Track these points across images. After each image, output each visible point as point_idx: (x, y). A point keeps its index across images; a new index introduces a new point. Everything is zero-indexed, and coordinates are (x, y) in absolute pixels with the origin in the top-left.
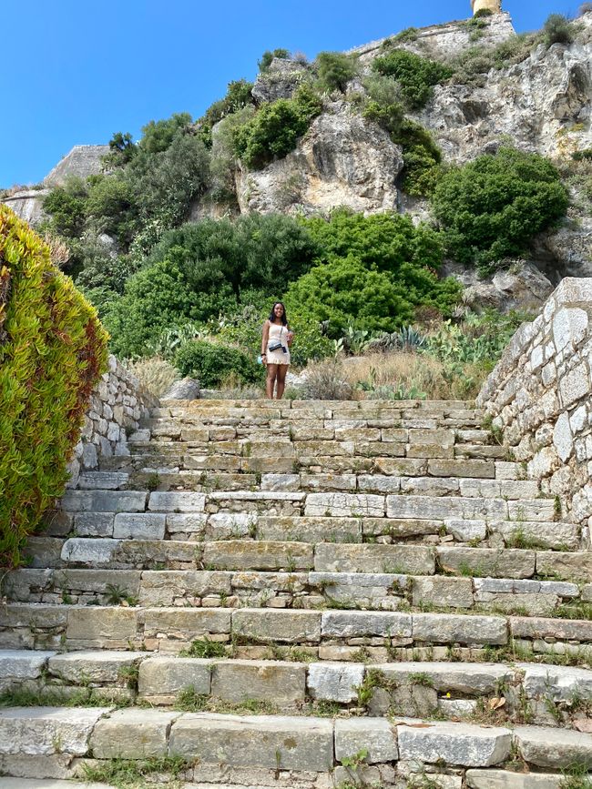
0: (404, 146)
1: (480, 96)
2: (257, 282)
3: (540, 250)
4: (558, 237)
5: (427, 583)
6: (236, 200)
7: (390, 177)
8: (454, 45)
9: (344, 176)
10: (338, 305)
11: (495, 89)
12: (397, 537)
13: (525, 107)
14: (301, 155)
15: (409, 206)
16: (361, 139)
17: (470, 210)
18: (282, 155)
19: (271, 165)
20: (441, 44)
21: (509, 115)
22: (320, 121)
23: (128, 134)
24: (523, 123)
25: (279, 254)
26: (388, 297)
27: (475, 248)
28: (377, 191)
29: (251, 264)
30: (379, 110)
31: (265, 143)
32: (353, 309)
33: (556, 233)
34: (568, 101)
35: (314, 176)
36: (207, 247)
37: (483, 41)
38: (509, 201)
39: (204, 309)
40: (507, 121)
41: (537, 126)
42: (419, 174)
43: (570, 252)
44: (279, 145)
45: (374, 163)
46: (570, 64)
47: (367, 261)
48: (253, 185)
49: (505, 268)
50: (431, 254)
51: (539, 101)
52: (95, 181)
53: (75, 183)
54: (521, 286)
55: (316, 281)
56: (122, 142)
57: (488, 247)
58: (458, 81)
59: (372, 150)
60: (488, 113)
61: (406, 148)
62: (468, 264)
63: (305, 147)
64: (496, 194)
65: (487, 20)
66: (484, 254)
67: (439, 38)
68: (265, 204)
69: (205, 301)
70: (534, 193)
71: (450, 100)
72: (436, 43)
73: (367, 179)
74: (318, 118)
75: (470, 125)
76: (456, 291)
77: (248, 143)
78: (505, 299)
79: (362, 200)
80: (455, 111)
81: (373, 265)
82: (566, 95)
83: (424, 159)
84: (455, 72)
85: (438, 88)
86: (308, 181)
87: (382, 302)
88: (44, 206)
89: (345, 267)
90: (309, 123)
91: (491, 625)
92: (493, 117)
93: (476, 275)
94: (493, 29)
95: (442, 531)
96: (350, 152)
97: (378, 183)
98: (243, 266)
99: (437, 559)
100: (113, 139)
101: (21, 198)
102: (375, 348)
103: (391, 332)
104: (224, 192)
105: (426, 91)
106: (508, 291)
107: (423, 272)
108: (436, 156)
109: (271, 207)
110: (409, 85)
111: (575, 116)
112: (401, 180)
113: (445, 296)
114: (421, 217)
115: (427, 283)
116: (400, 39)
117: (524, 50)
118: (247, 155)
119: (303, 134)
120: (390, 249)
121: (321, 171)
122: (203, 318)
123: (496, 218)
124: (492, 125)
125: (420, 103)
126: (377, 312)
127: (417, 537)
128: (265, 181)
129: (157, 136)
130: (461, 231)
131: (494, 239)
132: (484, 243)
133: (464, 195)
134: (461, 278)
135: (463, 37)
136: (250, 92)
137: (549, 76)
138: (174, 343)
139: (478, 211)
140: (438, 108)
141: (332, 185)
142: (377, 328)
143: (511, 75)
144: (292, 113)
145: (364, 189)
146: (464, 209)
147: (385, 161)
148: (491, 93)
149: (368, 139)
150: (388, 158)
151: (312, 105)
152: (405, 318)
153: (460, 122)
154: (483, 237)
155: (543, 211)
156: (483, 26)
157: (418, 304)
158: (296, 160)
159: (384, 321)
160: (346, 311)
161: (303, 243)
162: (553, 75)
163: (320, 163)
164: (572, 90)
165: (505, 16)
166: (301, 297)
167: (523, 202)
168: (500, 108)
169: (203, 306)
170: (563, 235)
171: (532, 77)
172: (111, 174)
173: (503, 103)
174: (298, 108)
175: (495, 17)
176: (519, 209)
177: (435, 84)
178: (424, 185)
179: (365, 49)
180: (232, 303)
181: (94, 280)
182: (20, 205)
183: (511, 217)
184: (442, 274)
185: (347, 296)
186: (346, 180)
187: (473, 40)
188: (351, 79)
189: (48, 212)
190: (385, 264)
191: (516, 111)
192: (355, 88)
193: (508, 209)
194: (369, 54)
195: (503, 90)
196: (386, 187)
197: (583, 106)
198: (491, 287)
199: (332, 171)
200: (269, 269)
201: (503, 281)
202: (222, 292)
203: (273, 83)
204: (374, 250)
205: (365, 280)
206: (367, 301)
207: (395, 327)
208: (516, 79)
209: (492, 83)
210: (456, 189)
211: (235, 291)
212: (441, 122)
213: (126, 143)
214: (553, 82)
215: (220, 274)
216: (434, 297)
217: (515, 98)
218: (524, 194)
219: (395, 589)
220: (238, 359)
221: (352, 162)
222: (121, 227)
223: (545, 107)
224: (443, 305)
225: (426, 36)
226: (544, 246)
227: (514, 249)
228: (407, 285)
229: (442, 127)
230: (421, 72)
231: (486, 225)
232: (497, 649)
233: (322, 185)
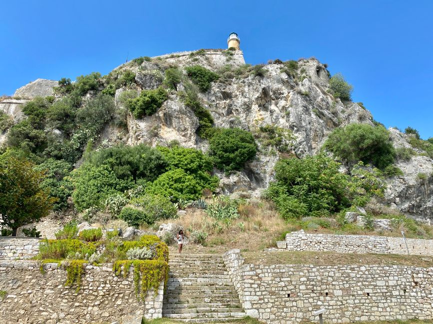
0: (200, 118)
1: (229, 89)
2: (143, 175)
3: (247, 167)
4: (253, 164)
5: (215, 291)
6: (127, 127)
7: (194, 130)
8: (220, 61)
9: (176, 127)
10: (176, 189)
11: (235, 86)
12: (211, 285)
13: (246, 98)
14: (158, 116)
15: (201, 142)
16: (183, 114)
17: (223, 151)
18: (150, 115)
19: (145, 118)
20: (214, 60)
21: (240, 99)
22: (167, 103)
23: (69, 79)
24: (245, 104)
25: (152, 165)
26: (194, 186)
27: (224, 165)
28: (189, 135)
29: (141, 168)
30: (191, 103)
31: (144, 110)
32: (181, 191)
33: (252, 162)
34: (261, 100)
35: (163, 125)
36: (123, 160)
37: (231, 62)
38: (237, 150)
39: (122, 187)
40: (238, 101)
41: (250, 106)
42: (205, 130)
43: (256, 169)
44: (150, 111)
45: (188, 124)
46: (263, 86)
47: (186, 170)
48: (138, 126)
49: (235, 174)
50: (209, 167)
51: (251, 96)
52: (51, 101)
53: (39, 100)
54: (239, 181)
55: (168, 179)
56: (65, 82)
57: (228, 165)
58: (221, 82)
59: (187, 119)
60: (232, 97)
61: (200, 119)
62: (222, 170)
63: (160, 113)
64: (232, 147)
65: (233, 52)
66: (227, 168)
67: (214, 56)
68: (143, 136)
69: (123, 183)
70: (245, 148)
71: (217, 90)
72: (212, 59)
73: (185, 130)
74: (166, 101)
75: (225, 101)
76: (217, 182)
77: (137, 108)
78: (234, 185)
79: (182, 137)
80: (219, 95)
81: (188, 172)
82: (261, 97)
83: (207, 124)
84: (220, 77)
85: (213, 83)
86: (160, 127)
87: (192, 188)
88: (23, 111)
89: (178, 173)
90: (162, 103)
91: (222, 295)
92: (234, 99)
93: (224, 175)
94: (235, 57)
95: (217, 284)
96: (179, 118)
97: (189, 132)
98: (138, 168)
99: (216, 288)
100: (61, 80)
101: (8, 103)
102: (190, 207)
103: (194, 200)
104: (122, 122)
105: (208, 85)
106: (235, 182)
107: (206, 174)
108: (212, 122)
109: (145, 137)
110: (201, 82)
111: (264, 105)
112: (198, 131)
113: (213, 184)
114: (205, 148)
115: (207, 179)
116: (198, 54)
117: (247, 73)
118: (135, 113)
119: (160, 107)
120: (194, 165)
121: (166, 123)
122: (122, 190)
123: (232, 156)
124: (234, 102)
125: (205, 90)
126: (190, 192)
127: (213, 285)
128: (143, 125)
129: (85, 84)
130: (220, 158)
131: (231, 162)
132: (228, 164)
133: (221, 145)
134: (219, 175)
135: (224, 58)
136: (134, 78)
137: (255, 88)
138: (112, 202)
139: (226, 151)
140: (212, 92)
141: (170, 130)
142: (190, 199)
143: (241, 82)
144: (156, 99)
145: (184, 133)
146: (221, 150)
147: (193, 124)
148: (233, 88)
149: (186, 114)
150: (194, 123)
151: (164, 96)
152: (199, 194)
153: (221, 99)
154: (228, 162)
155: (248, 155)
156: (232, 55)
157: (204, 187)
158: (156, 117)
159: (192, 196)
160: (178, 191)
161: (162, 162)
162: (257, 88)
163: (166, 120)
164: (263, 96)
165: (240, 52)
166: (162, 184)
167: (241, 151)
168: (236, 96)
169: (122, 185)
170: (254, 163)
171: (249, 86)
172: (59, 98)
173: (238, 94)
174: (158, 96)
175: (237, 51)
176: (240, 153)
177: (212, 81)
178: (207, 134)
179: (182, 54)
180: (134, 184)
181: (53, 154)
182: (7, 107)
183: (237, 156)
184: (212, 174)
185: (179, 185)
186: (177, 129)
187: (228, 60)
188: (179, 83)
189: (25, 114)
190: (192, 171)
191: (243, 98)
192: (181, 87)
193: (236, 153)
194: (184, 57)
195: (238, 89)
196: (192, 134)
197: (266, 102)
198: (229, 180)
199: (171, 124)
200: (149, 171)
201: (233, 179)
202: (130, 180)
203: (145, 75)
204: (188, 166)
205: (186, 179)
206: (187, 188)
207: (196, 199)
208: (243, 85)
209: (234, 83)
210: (219, 142)
211: (135, 179)
212: (213, 98)
213: (67, 83)
214: (256, 90)
215: (129, 173)
216: (209, 184)
217: (243, 93)
218: (242, 148)
219: (212, 292)
220: (143, 215)
221: (179, 122)
222: (65, 126)
223: (253, 99)
224: (212, 188)
225: (209, 54)
226: (248, 166)
227: (238, 167)
228: (200, 179)
229: (214, 101)
230: (206, 77)
231: (228, 157)
232: (222, 297)
233: (166, 128)
